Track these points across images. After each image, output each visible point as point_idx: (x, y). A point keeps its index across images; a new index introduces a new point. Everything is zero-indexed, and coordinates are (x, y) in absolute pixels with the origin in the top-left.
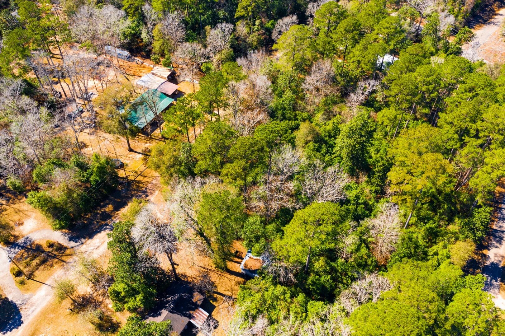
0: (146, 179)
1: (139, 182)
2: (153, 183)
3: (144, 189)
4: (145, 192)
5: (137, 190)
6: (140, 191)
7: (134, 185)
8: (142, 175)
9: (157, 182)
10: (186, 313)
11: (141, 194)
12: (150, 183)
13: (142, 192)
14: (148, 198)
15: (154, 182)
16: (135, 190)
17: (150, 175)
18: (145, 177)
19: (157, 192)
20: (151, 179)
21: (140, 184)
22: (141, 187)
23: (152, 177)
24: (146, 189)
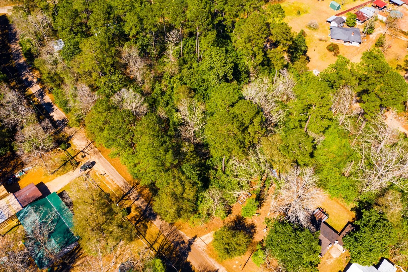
0: (160, 241)
1: (161, 247)
2: (168, 235)
3: (173, 244)
4: (178, 244)
5: (172, 251)
6: (174, 248)
7: (164, 253)
8: (153, 244)
9: (168, 231)
10: (319, 223)
11: (178, 248)
12: (166, 238)
13: (177, 246)
14: (186, 241)
15: (166, 234)
16: (171, 253)
17: (155, 236)
18: (155, 241)
19: (181, 232)
20: (161, 236)
21: (165, 247)
22: (170, 246)
23: (159, 235)
24: (173, 242)
